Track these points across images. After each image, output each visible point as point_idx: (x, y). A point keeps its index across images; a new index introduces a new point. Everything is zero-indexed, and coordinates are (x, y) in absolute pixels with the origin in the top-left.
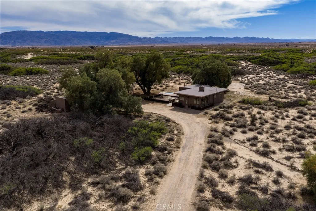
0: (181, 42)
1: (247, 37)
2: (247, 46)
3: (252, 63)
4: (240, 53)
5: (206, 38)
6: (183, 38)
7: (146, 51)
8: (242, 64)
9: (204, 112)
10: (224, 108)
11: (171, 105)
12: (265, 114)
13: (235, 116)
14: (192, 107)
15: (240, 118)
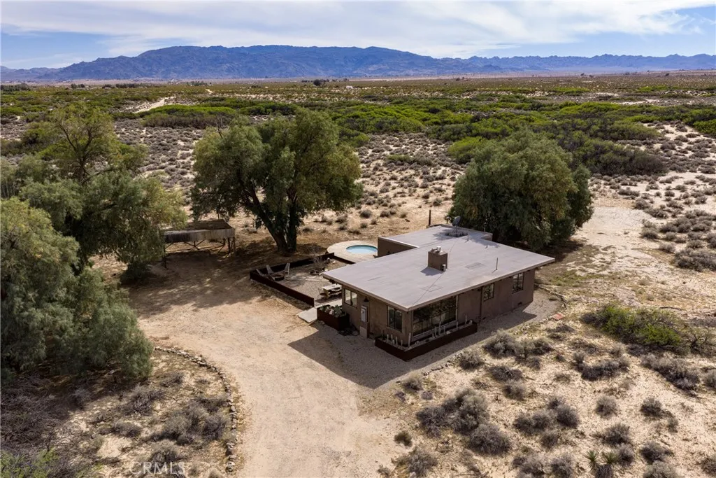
0: (532, 67)
1: (704, 56)
2: (702, 77)
3: (699, 131)
4: (675, 97)
5: (596, 59)
6: (538, 58)
7: (434, 92)
8: (667, 132)
9: (404, 378)
10: (508, 351)
11: (315, 317)
12: (683, 422)
13: (523, 426)
14: (376, 339)
15: (549, 443)
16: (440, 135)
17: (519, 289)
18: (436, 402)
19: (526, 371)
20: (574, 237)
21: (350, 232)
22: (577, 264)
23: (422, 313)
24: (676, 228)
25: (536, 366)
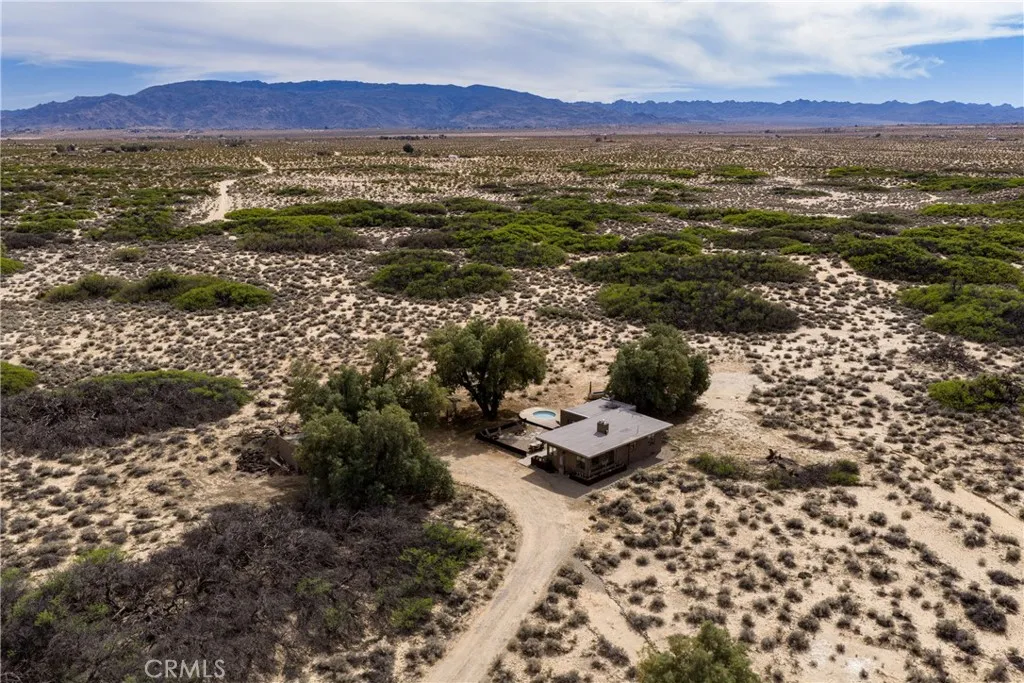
1: (932, 103)
3: (854, 267)
8: (821, 269)
9: (590, 494)
10: (644, 480)
11: (529, 463)
12: (723, 509)
13: (649, 512)
14: (571, 474)
15: (660, 518)
16: (586, 274)
17: (653, 443)
18: (607, 504)
19: (653, 490)
20: (695, 404)
21: (530, 399)
22: (694, 425)
23: (596, 460)
24: (775, 394)
25: (658, 487)
